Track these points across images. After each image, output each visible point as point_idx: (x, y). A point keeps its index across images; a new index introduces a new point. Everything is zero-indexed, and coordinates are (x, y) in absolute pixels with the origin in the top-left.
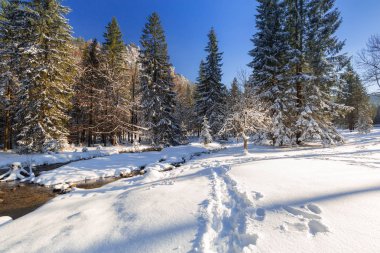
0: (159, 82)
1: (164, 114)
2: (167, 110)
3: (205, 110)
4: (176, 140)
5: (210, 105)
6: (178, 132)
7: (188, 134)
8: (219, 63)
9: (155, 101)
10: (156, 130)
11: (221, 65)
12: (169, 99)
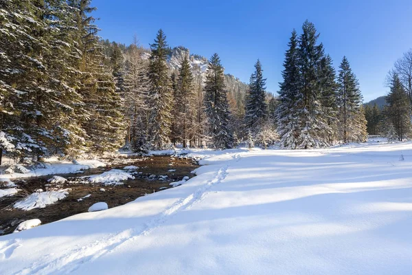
0: (218, 105)
1: (222, 127)
2: (224, 124)
3: (252, 123)
4: (230, 145)
5: (255, 119)
6: (232, 140)
7: (239, 142)
8: (263, 87)
9: (216, 118)
10: (216, 139)
11: (265, 88)
12: (225, 116)
